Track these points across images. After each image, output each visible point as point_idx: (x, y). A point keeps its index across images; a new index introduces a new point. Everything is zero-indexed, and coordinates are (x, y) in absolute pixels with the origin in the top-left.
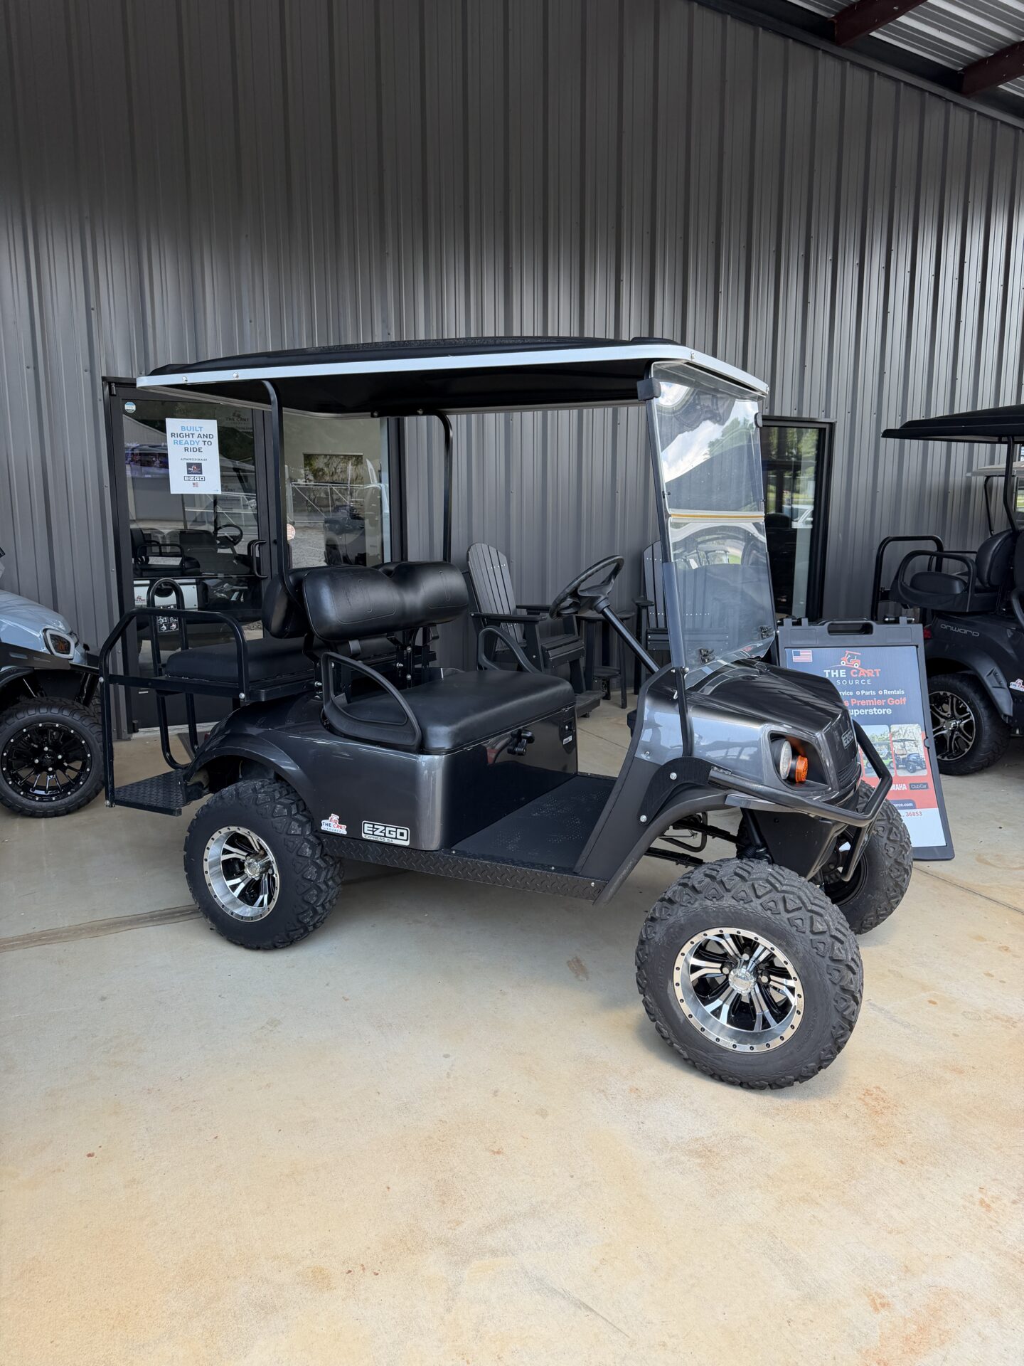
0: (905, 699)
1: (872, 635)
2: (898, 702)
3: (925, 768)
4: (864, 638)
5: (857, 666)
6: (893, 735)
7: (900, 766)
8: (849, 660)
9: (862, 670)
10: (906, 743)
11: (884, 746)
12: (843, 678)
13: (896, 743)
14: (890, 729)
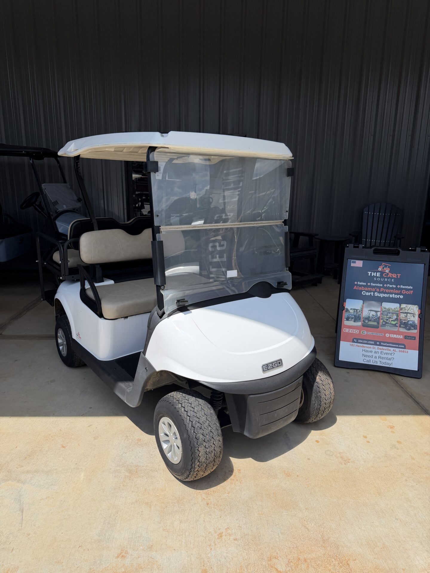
0: (412, 292)
1: (398, 256)
2: (407, 292)
3: (416, 329)
4: (394, 257)
5: (387, 271)
6: (401, 309)
7: (402, 326)
8: (383, 268)
9: (390, 274)
10: (408, 314)
11: (395, 315)
12: (378, 277)
13: (402, 314)
14: (400, 306)
